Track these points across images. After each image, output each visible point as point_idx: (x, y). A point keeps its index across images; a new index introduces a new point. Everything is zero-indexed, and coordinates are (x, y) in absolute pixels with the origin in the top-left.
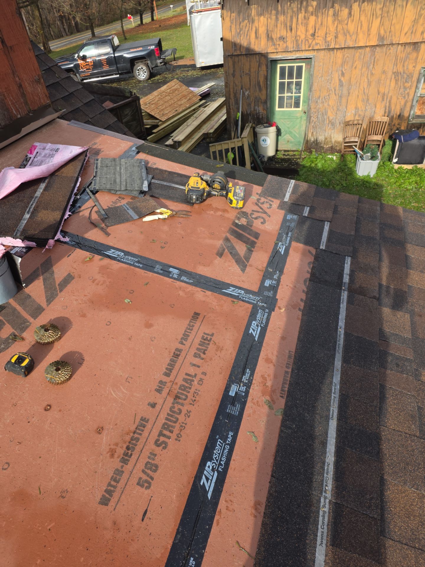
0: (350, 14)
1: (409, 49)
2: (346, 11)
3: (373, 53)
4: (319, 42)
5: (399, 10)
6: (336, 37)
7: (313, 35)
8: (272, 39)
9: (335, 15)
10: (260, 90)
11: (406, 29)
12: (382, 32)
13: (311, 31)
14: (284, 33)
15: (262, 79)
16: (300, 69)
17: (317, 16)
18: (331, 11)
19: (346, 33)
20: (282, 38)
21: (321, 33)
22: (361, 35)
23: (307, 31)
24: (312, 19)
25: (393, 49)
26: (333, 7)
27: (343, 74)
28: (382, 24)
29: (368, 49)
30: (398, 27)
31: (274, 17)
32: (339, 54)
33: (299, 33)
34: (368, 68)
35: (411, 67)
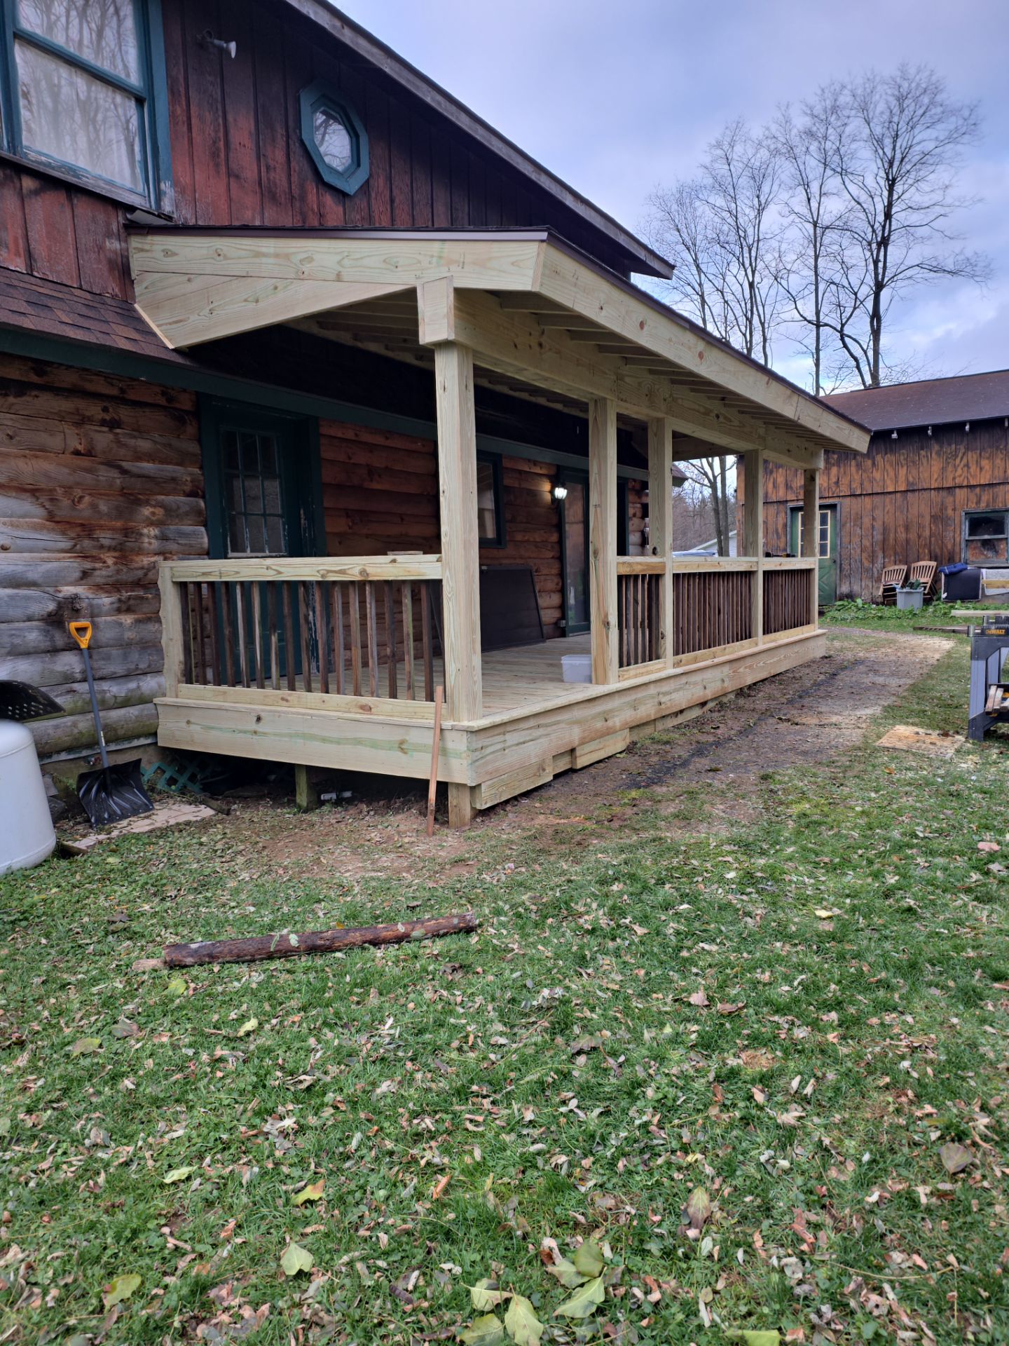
0: (874, 464)
1: (944, 493)
2: (869, 462)
3: (905, 498)
4: (844, 489)
5: (925, 461)
6: (862, 484)
7: (837, 483)
8: (791, 488)
11: (936, 476)
12: (911, 479)
13: (834, 480)
15: (780, 528)
16: (824, 517)
18: (853, 463)
19: (872, 480)
21: (844, 481)
22: (888, 482)
24: (834, 470)
25: (927, 495)
27: (874, 519)
28: (909, 472)
29: (898, 495)
30: (926, 474)
31: (793, 469)
32: (867, 500)
34: (902, 513)
35: (950, 510)
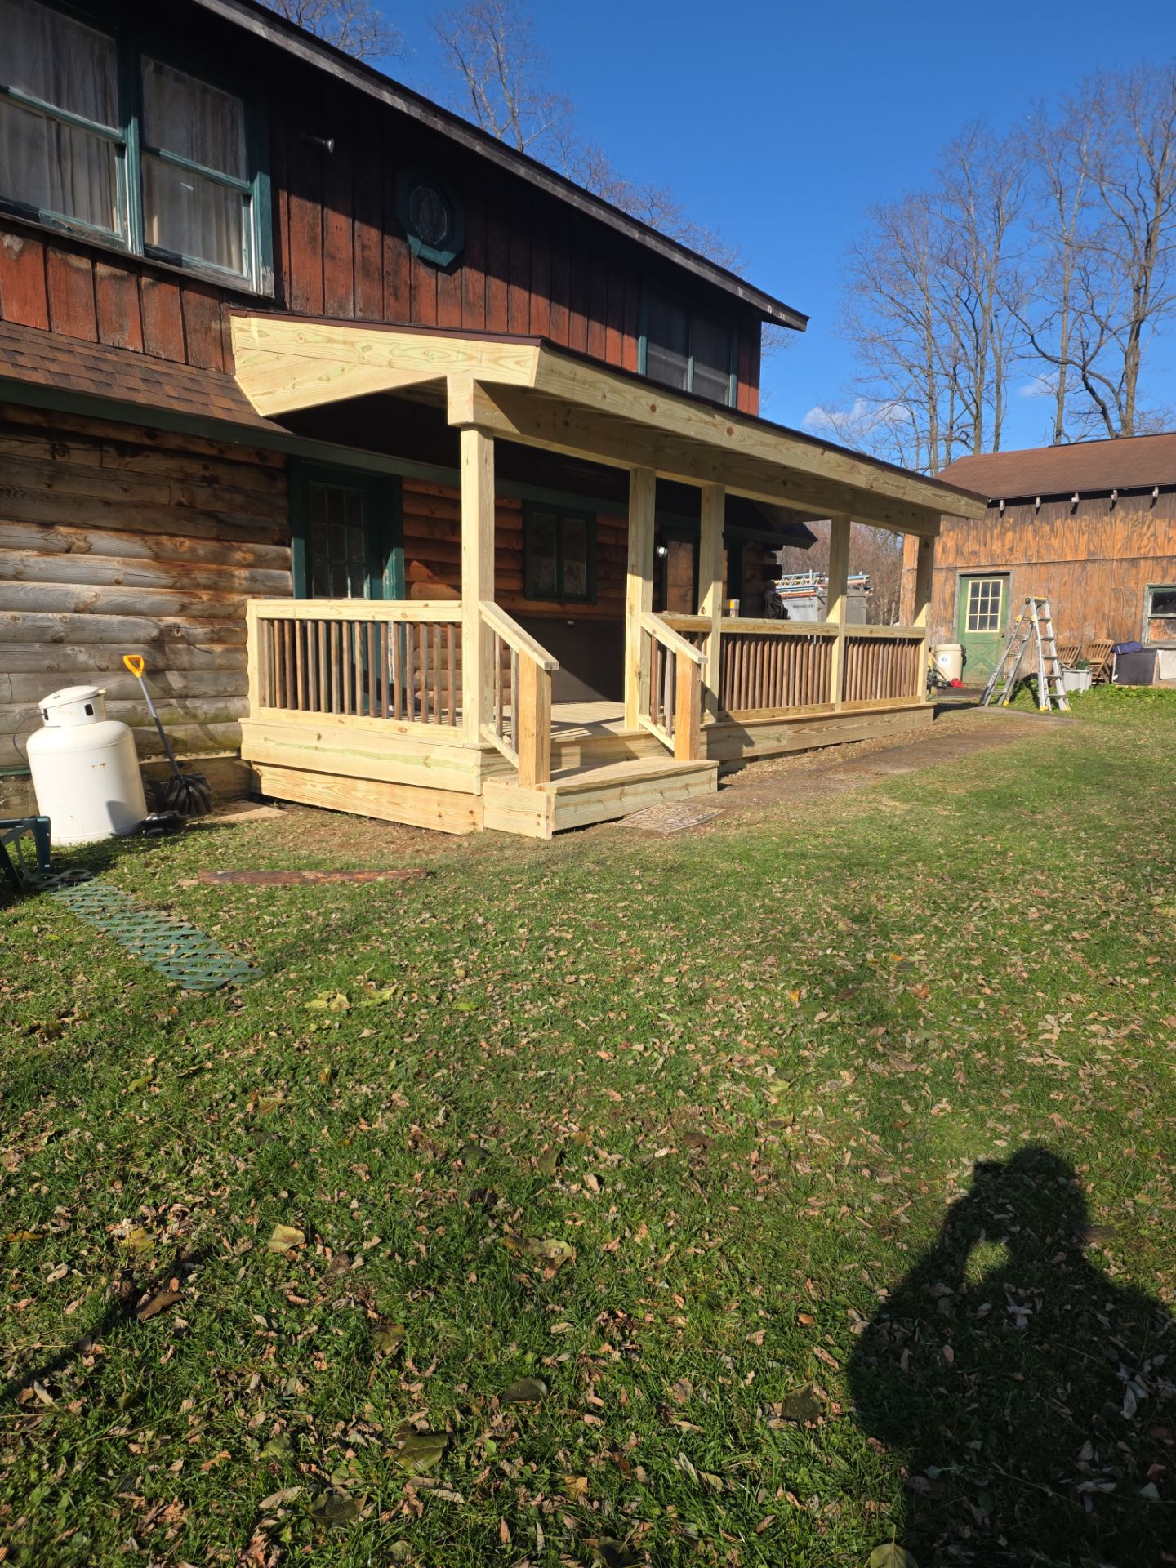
0: (1052, 530)
1: (1125, 565)
2: (1048, 528)
3: (1084, 569)
4: (1018, 557)
5: (1108, 528)
6: (1038, 552)
8: (962, 553)
9: (1036, 532)
10: (946, 608)
11: (1119, 545)
12: (1092, 548)
13: (1009, 546)
14: (976, 547)
15: (947, 597)
16: (996, 586)
17: (1015, 532)
18: (1030, 528)
20: (974, 553)
22: (1067, 550)
23: (1003, 545)
24: (1009, 535)
25: (1108, 566)
26: (1032, 523)
28: (1090, 540)
29: (1078, 565)
30: (1108, 543)
31: (965, 533)
32: (1044, 569)
33: (994, 547)
34: (1080, 584)
35: (1132, 584)
